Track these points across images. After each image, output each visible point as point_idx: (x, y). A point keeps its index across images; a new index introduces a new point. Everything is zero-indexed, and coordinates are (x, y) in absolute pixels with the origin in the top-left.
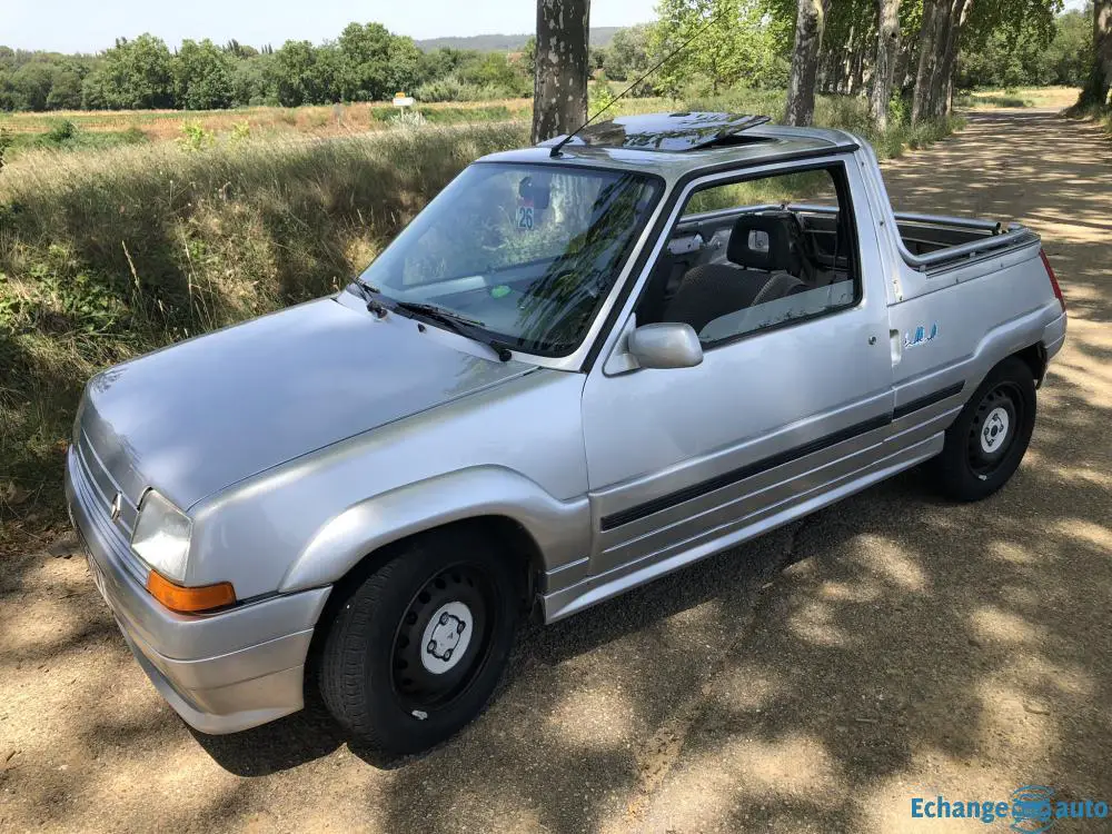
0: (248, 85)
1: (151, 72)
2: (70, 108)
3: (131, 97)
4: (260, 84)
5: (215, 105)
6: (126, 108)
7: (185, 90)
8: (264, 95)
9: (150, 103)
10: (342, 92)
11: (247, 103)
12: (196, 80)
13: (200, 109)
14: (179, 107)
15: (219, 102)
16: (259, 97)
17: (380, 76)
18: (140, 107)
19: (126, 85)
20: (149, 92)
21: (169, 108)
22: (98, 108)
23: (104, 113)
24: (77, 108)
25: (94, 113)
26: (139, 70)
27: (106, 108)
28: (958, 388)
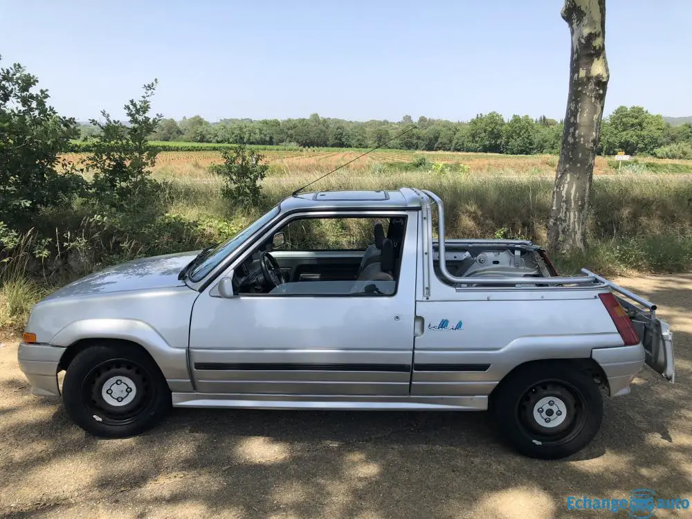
0: (546, 141)
1: (492, 132)
2: (444, 150)
3: (478, 145)
4: (552, 142)
5: (521, 152)
6: (472, 151)
7: (507, 143)
8: (553, 148)
9: (486, 149)
10: (604, 149)
11: (542, 152)
12: (515, 137)
13: (513, 153)
14: (501, 152)
15: (526, 150)
16: (550, 150)
17: (634, 140)
18: (480, 151)
19: (477, 139)
20: (487, 143)
21: (496, 152)
22: (459, 150)
23: (460, 153)
24: (449, 150)
25: (455, 153)
26: (485, 131)
27: (463, 151)
28: (483, 367)
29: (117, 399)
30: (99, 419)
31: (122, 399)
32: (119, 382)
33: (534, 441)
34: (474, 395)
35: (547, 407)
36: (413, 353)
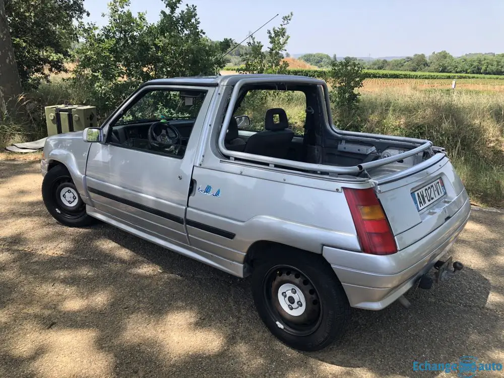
28: (231, 236)
29: (69, 202)
30: (59, 212)
31: (72, 202)
32: (69, 191)
33: (278, 323)
34: (233, 261)
35: (289, 294)
36: (186, 209)
